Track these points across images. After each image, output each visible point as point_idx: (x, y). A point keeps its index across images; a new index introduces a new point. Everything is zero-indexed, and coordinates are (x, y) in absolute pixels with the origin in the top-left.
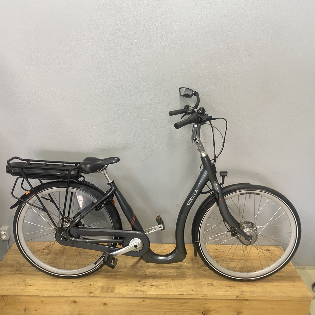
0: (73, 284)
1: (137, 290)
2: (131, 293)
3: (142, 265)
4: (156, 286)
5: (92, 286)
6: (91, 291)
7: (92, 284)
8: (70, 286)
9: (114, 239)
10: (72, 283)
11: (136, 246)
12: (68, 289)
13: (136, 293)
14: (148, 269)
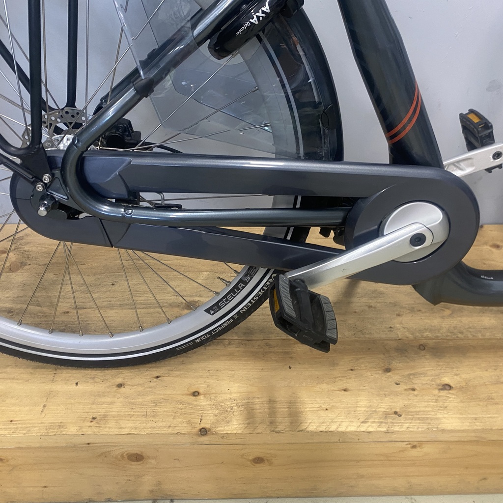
0: (122, 390)
1: (396, 413)
2: (375, 425)
3: (373, 303)
4: (461, 389)
5: (202, 397)
6: (202, 426)
7: (201, 391)
8: (113, 403)
9: (301, 208)
10: (120, 386)
11: (418, 239)
12: (105, 416)
13: (397, 429)
14: (399, 315)
